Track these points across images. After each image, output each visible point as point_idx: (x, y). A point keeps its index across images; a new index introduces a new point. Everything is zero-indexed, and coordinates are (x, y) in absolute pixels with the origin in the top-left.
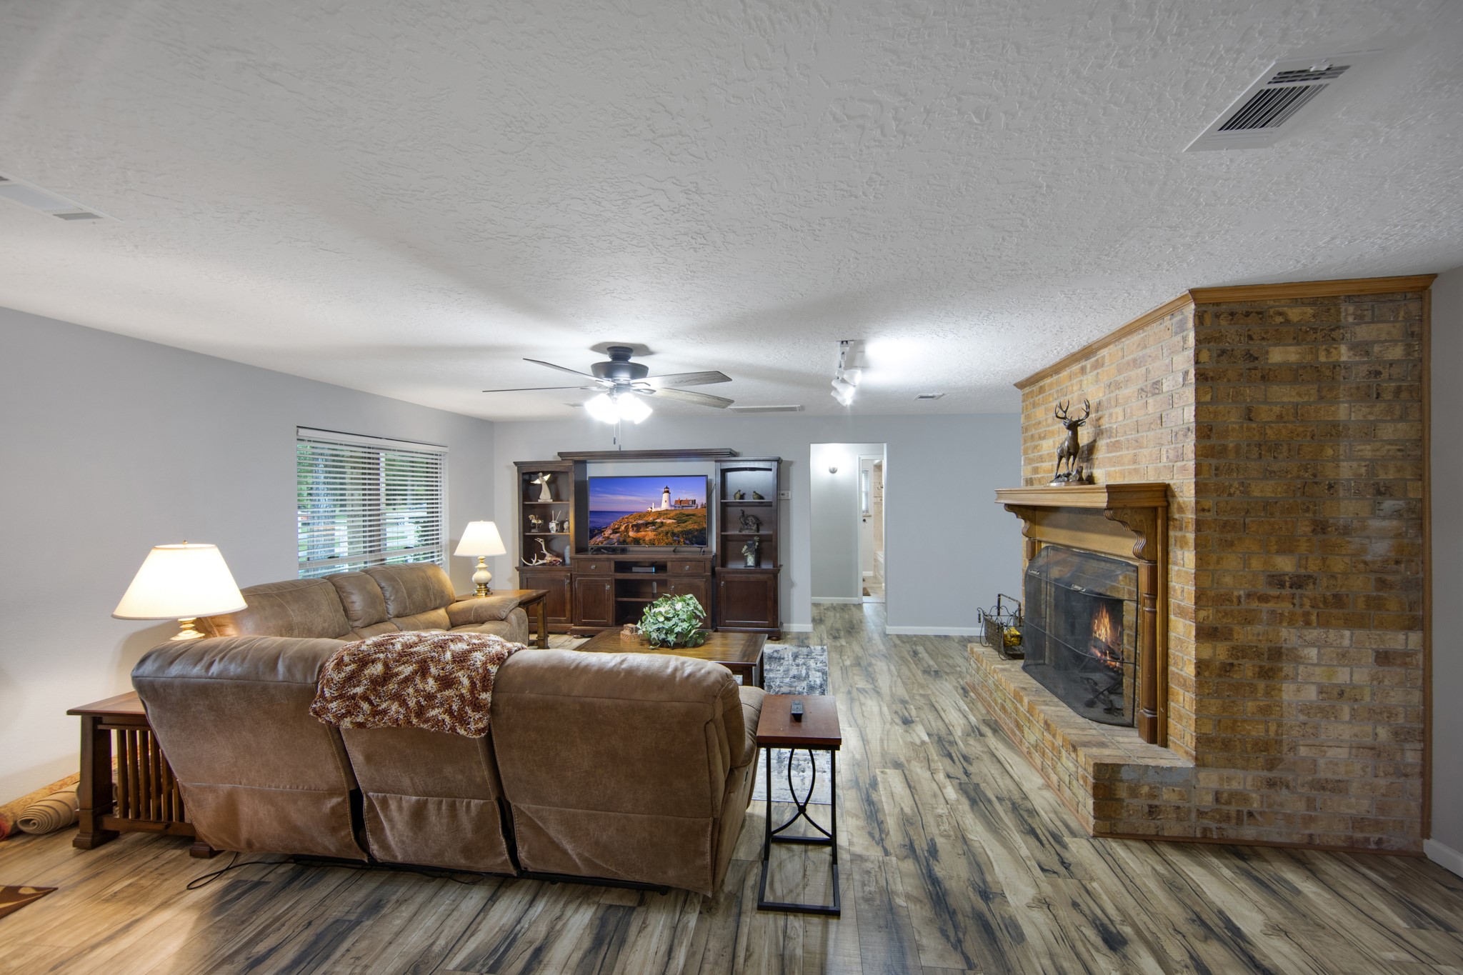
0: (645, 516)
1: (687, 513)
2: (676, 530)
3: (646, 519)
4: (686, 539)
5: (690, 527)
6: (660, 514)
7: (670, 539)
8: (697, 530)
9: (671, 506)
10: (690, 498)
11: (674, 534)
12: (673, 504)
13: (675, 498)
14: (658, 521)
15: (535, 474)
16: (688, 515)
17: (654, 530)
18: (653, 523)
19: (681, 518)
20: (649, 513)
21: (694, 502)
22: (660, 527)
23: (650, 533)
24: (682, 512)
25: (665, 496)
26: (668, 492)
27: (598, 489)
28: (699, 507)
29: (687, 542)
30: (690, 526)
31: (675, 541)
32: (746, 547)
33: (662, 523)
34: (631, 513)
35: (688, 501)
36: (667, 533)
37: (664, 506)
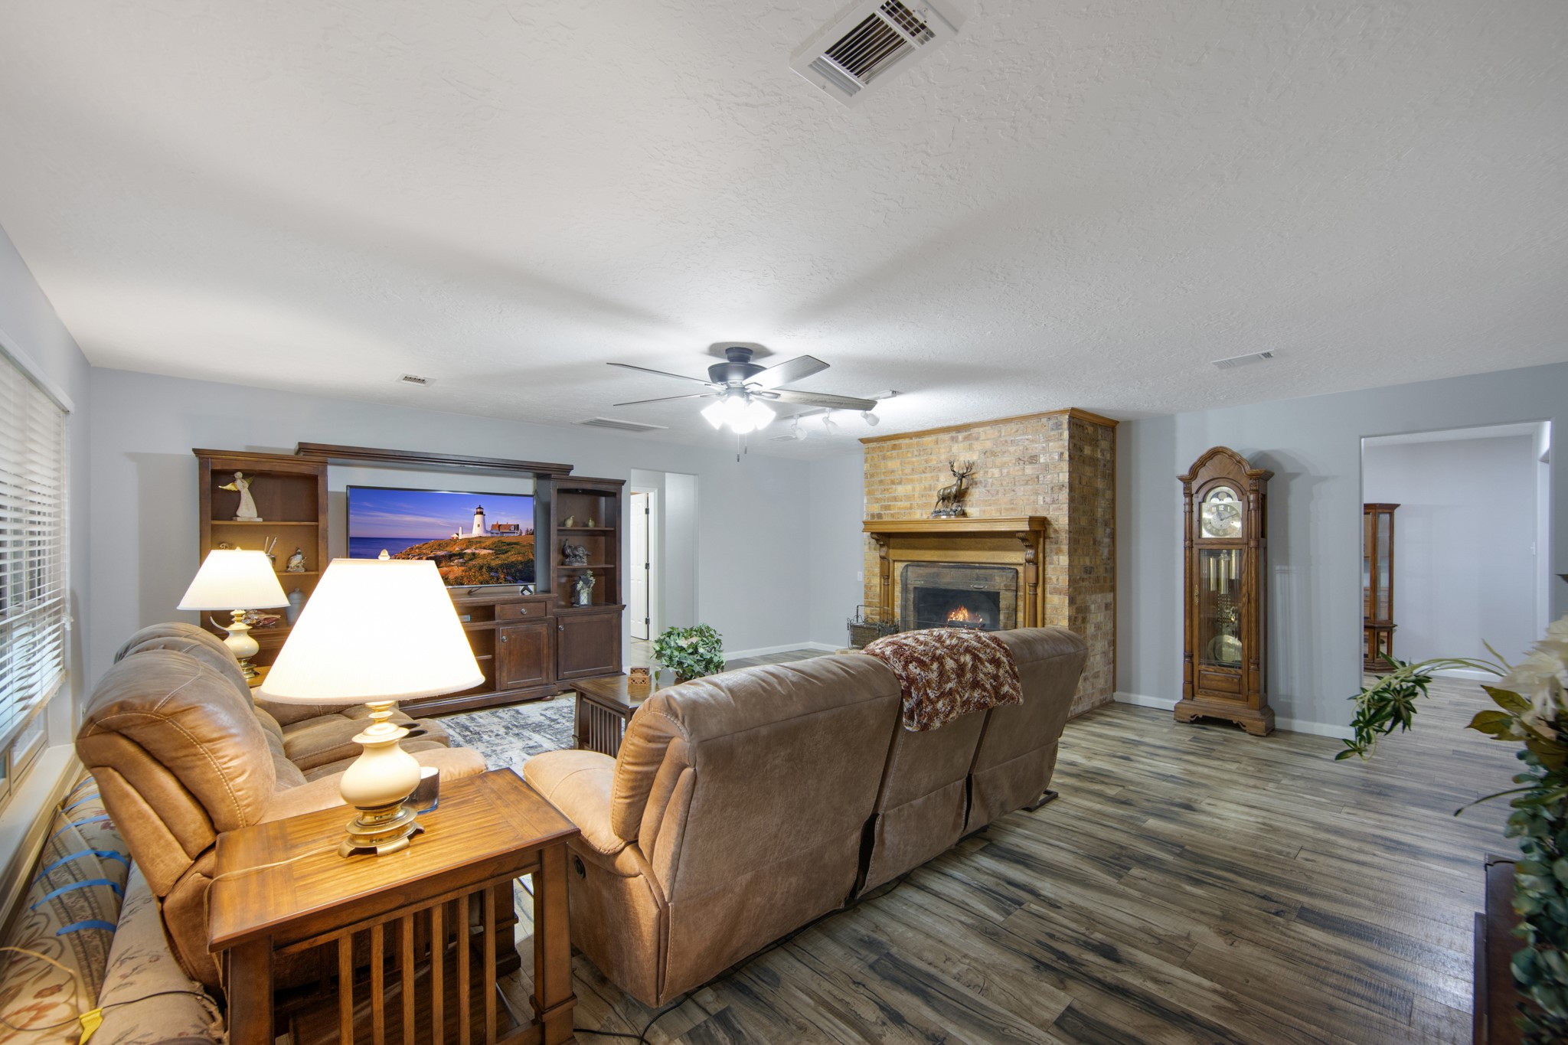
0: (447, 544)
1: (508, 541)
2: (493, 564)
3: (449, 549)
4: (508, 574)
5: (513, 559)
6: (470, 542)
7: (486, 576)
8: (521, 563)
9: (487, 532)
10: (512, 522)
11: (490, 569)
12: (489, 529)
13: (491, 521)
14: (468, 551)
16: (509, 544)
17: (463, 564)
18: (461, 555)
19: (500, 548)
20: (455, 541)
21: (517, 527)
22: (471, 560)
23: (455, 568)
24: (501, 540)
25: (478, 519)
26: (481, 513)
27: (366, 504)
28: (524, 534)
29: (509, 578)
30: (513, 557)
31: (492, 577)
32: (581, 583)
33: (474, 554)
34: (426, 541)
35: (508, 526)
36: (481, 568)
37: (476, 532)
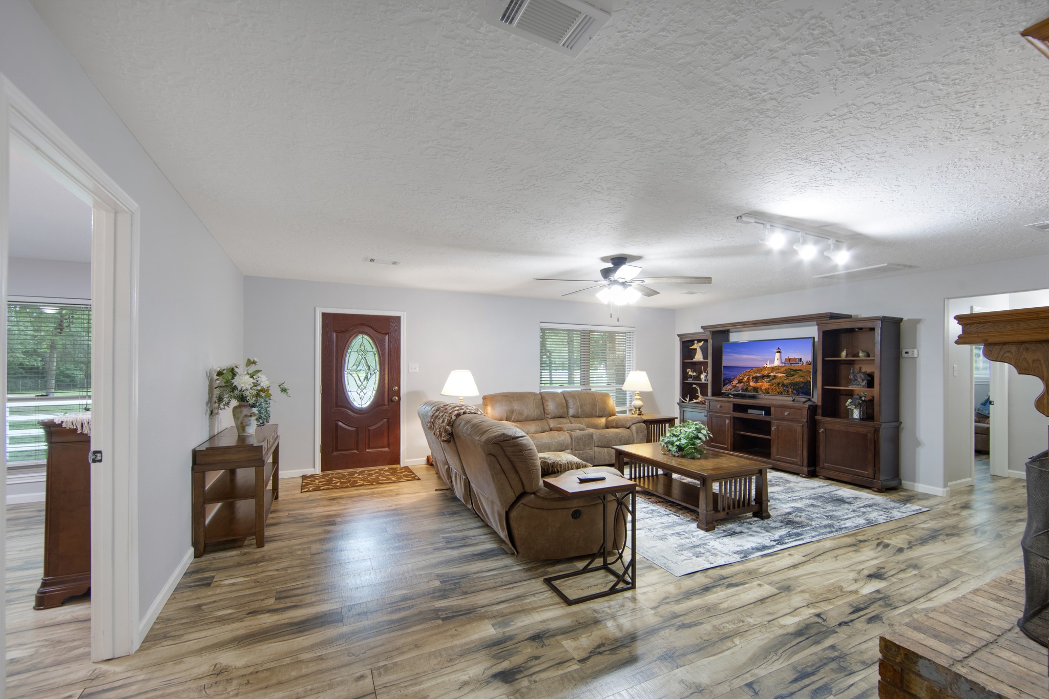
0: (762, 370)
1: (794, 368)
2: (785, 382)
3: (762, 373)
4: (794, 389)
5: (797, 380)
6: (773, 369)
7: (781, 389)
8: (803, 383)
9: (782, 363)
10: (797, 356)
11: (784, 385)
12: (783, 361)
13: (785, 357)
14: (772, 374)
15: (692, 342)
16: (795, 371)
17: (769, 382)
18: (768, 376)
19: (790, 373)
20: (765, 368)
21: (800, 360)
22: (773, 379)
23: (765, 384)
24: (791, 367)
25: (777, 355)
26: (779, 352)
27: (728, 350)
28: (804, 364)
29: (795, 392)
30: (797, 379)
31: (785, 390)
33: (775, 376)
34: (752, 368)
35: (795, 359)
36: (779, 384)
37: (777, 363)
